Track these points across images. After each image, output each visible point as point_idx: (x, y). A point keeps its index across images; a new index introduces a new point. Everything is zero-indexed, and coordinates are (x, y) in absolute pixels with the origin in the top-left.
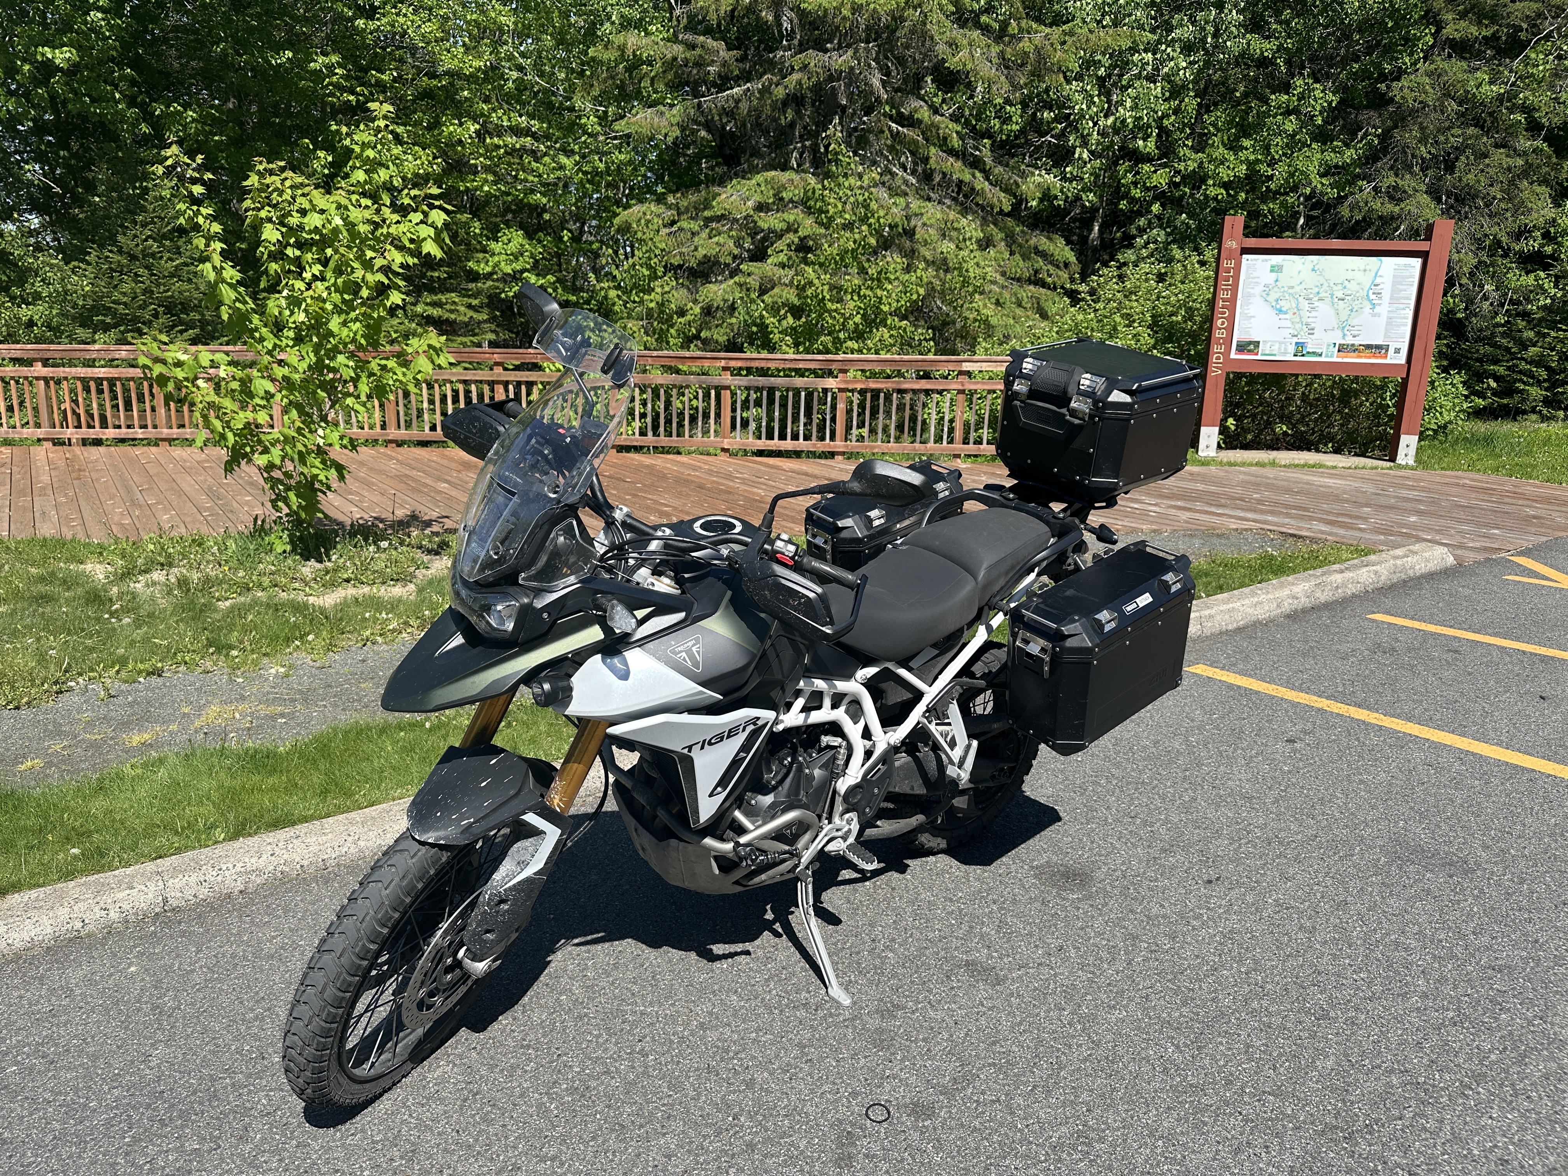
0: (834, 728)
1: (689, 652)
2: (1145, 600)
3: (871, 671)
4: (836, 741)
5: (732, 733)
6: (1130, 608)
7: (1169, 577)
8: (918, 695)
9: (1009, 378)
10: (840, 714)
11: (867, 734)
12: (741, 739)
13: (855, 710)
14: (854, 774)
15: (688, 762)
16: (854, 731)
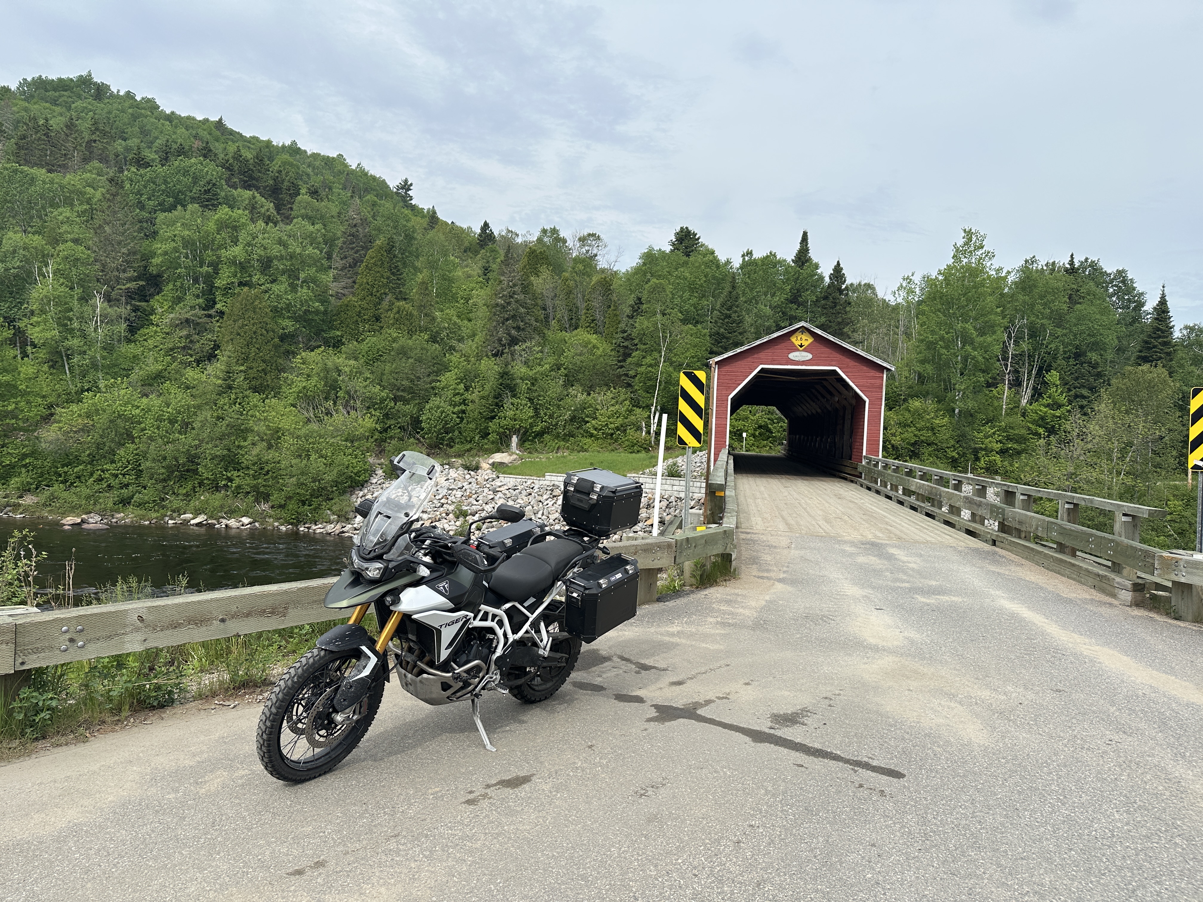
0: (491, 630)
1: (444, 587)
2: (619, 576)
3: (508, 606)
4: (491, 637)
5: (457, 621)
6: (613, 579)
7: (628, 567)
8: (528, 618)
9: (566, 484)
10: (494, 625)
11: (505, 635)
12: (460, 623)
13: (501, 624)
14: (499, 652)
15: (439, 632)
16: (500, 632)
